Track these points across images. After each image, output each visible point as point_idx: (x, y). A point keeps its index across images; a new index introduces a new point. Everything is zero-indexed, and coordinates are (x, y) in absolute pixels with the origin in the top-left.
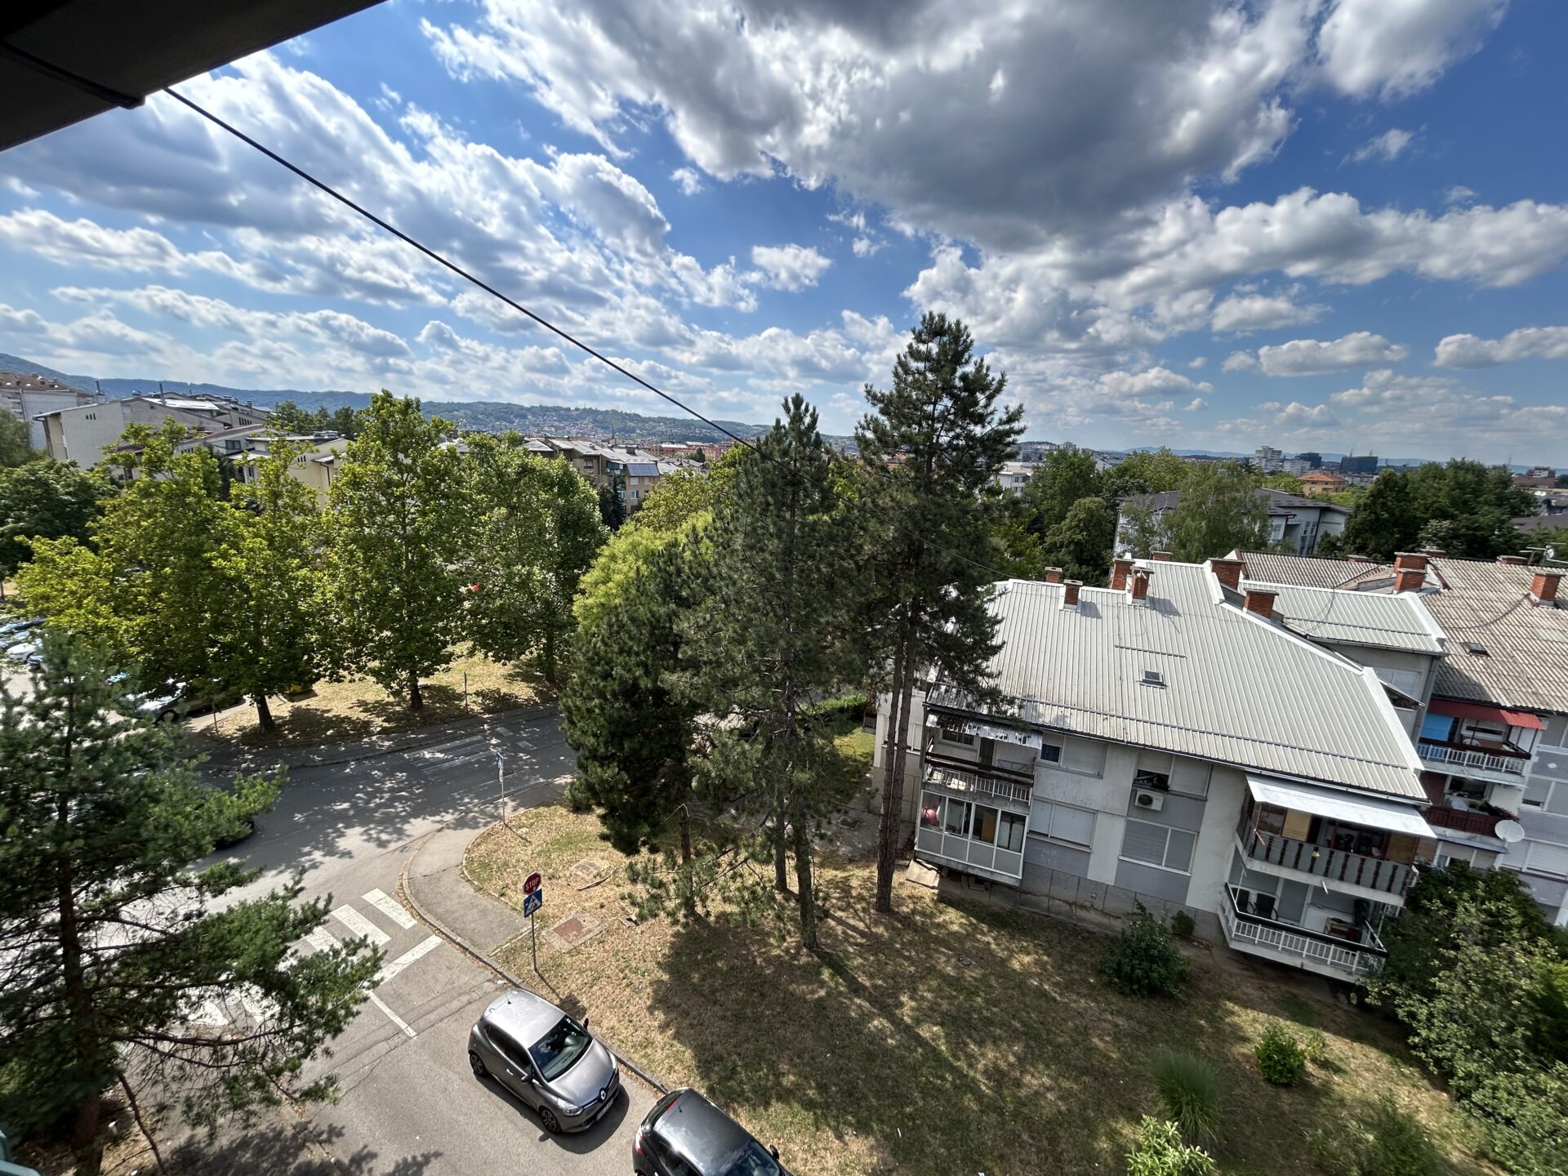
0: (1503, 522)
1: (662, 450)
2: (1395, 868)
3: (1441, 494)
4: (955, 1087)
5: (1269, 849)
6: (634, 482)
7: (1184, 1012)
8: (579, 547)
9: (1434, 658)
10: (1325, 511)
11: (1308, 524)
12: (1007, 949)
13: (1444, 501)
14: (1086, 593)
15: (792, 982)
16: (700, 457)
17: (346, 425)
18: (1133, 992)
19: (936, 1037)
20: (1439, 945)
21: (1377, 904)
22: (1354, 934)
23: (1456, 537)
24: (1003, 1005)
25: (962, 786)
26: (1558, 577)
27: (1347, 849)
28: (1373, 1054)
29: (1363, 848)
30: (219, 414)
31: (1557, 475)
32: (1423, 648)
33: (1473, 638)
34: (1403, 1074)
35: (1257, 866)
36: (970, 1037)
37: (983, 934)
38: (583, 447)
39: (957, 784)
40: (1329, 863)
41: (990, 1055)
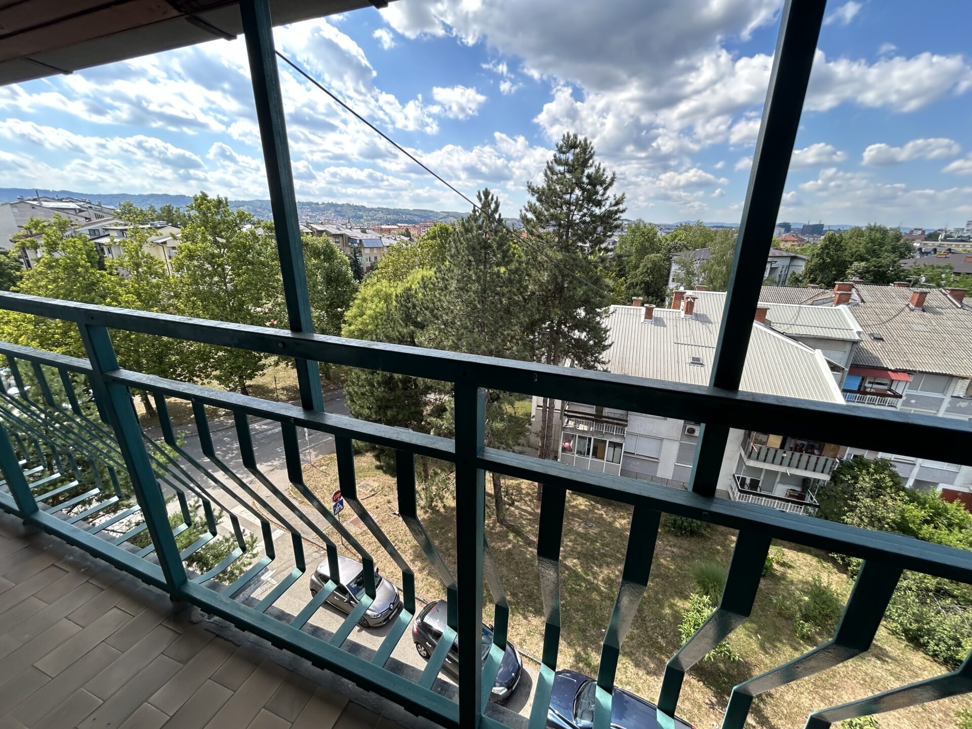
0: (895, 262)
1: (382, 229)
2: (827, 460)
3: (861, 246)
4: (587, 589)
5: (759, 454)
6: (367, 251)
7: (709, 543)
8: (339, 295)
9: (854, 343)
10: (793, 258)
11: (783, 268)
12: (612, 517)
13: (863, 250)
14: (657, 312)
15: (492, 541)
16: (408, 234)
17: (170, 217)
18: (682, 534)
19: (575, 565)
20: (848, 499)
21: (815, 479)
22: (801, 496)
23: (868, 272)
24: (611, 546)
25: (586, 428)
26: (926, 293)
27: (801, 451)
28: (809, 557)
29: (810, 451)
30: (81, 211)
31: (926, 233)
32: (849, 338)
33: (876, 331)
34: (824, 567)
35: (752, 463)
36: (594, 564)
37: (598, 509)
38: (333, 230)
39: (582, 427)
40: (791, 459)
41: (606, 572)
